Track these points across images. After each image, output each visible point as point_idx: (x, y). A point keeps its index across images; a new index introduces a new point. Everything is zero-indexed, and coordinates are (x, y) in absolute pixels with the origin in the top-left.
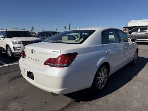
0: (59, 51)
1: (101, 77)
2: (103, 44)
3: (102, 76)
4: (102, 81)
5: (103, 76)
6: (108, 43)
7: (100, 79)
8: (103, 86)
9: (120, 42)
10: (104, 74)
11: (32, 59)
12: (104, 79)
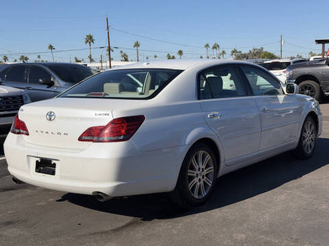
0: (110, 112)
1: (199, 172)
2: (199, 99)
3: (199, 170)
4: (202, 182)
5: (203, 169)
6: (213, 98)
7: (195, 175)
8: (204, 194)
9: (247, 95)
10: (204, 167)
11: (47, 133)
12: (205, 178)
